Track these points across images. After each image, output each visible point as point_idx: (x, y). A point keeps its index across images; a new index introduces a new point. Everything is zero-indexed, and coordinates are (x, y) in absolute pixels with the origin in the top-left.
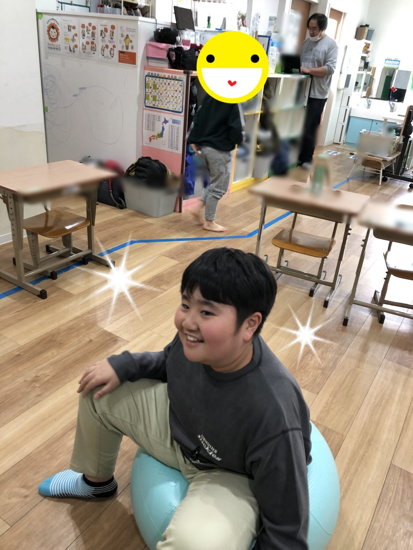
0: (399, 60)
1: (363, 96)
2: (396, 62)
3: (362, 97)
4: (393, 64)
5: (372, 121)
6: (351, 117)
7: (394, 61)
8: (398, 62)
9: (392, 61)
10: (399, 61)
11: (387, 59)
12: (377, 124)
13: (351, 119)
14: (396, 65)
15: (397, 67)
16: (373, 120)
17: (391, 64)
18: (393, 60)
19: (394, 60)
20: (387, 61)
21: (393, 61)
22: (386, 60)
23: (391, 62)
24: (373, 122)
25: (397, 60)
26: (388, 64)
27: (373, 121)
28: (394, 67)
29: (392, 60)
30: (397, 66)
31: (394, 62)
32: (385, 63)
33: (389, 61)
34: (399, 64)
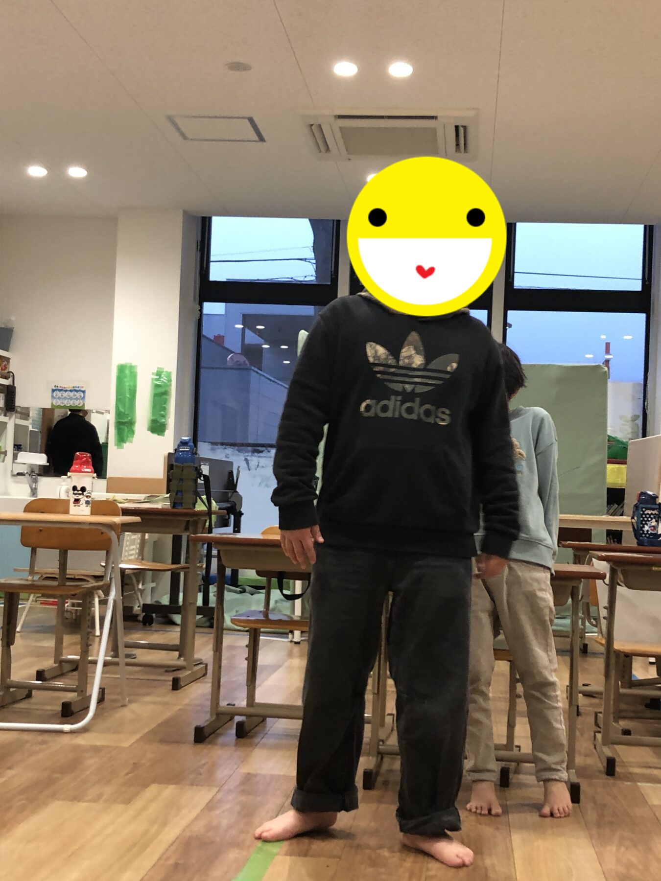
0: (83, 389)
1: (15, 473)
2: (78, 395)
3: (13, 476)
4: (71, 399)
7: (71, 391)
8: (82, 395)
9: (67, 392)
10: (84, 392)
11: (54, 388)
14: (77, 399)
15: (83, 404)
17: (65, 398)
18: (68, 389)
19: (72, 389)
20: (55, 394)
21: (70, 393)
22: (53, 391)
23: (65, 394)
25: (77, 389)
26: (59, 398)
28: (74, 404)
30: (81, 401)
31: (72, 394)
32: (53, 397)
33: (61, 392)
34: (84, 398)
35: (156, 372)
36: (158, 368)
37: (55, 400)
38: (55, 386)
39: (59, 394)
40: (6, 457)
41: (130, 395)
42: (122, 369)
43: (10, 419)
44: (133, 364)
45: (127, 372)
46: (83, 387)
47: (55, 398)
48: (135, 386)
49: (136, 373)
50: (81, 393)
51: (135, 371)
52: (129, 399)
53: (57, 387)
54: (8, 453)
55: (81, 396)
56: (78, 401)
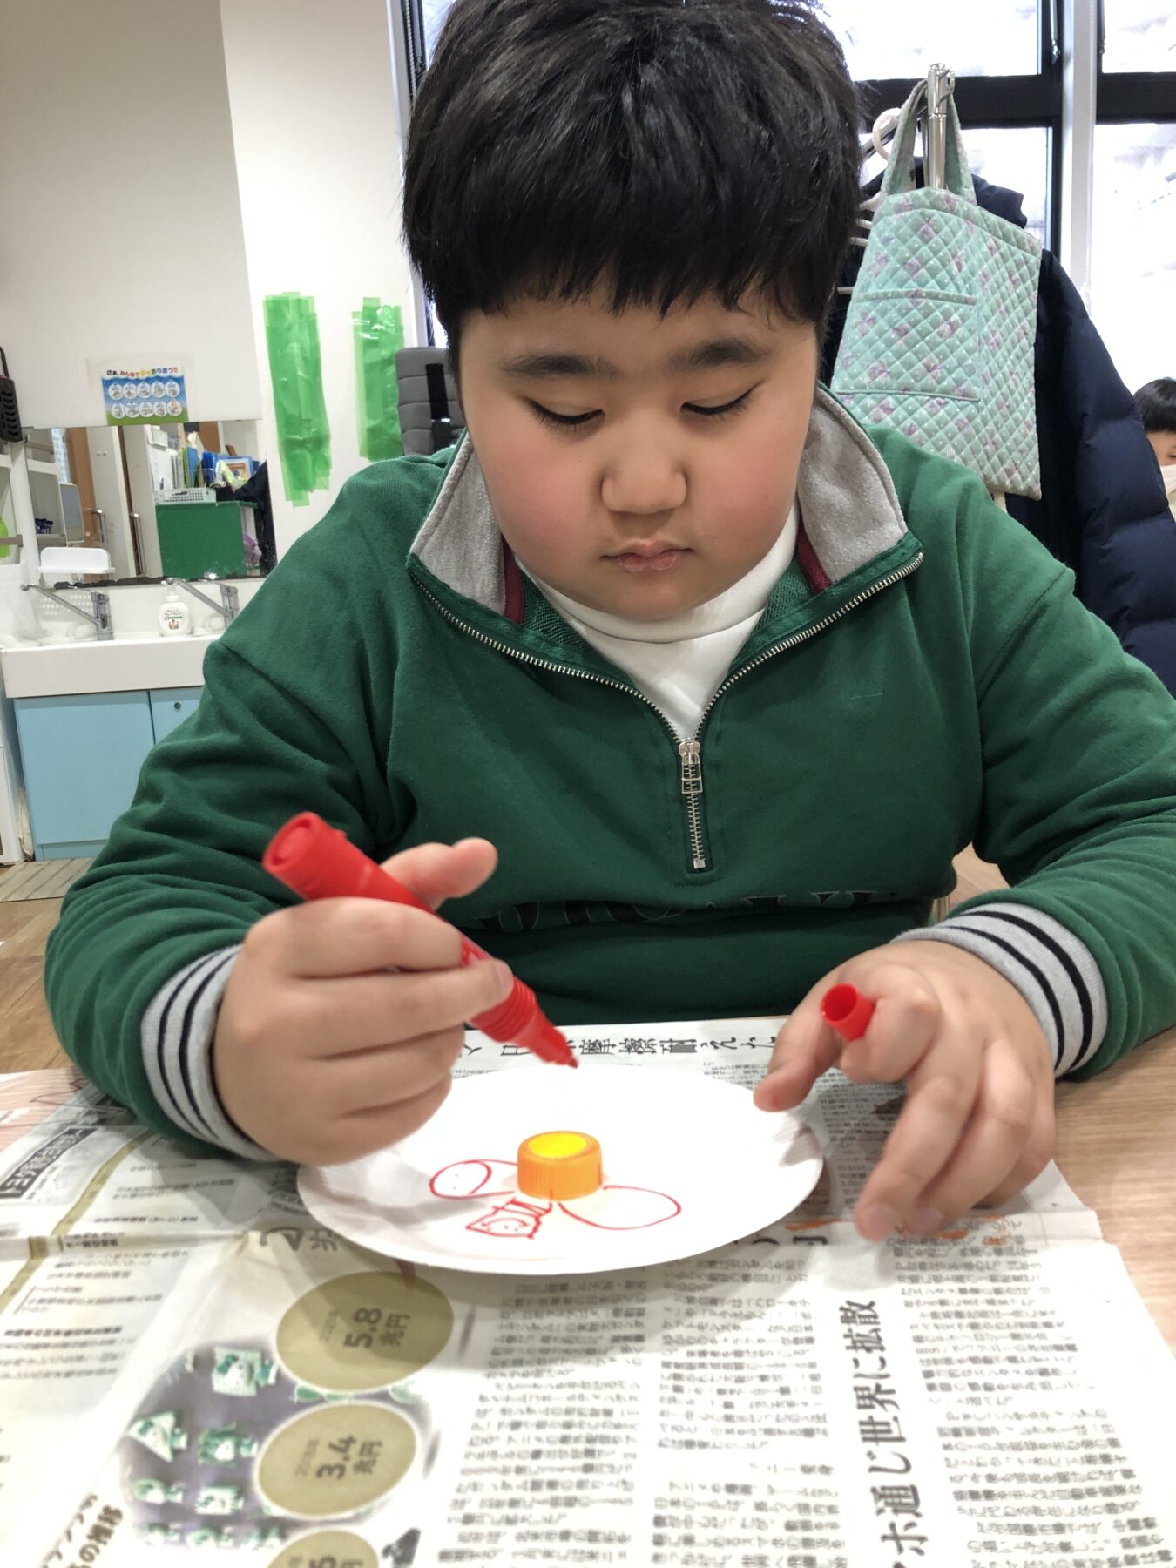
0: (176, 375)
2: (166, 388)
3: (47, 591)
4: (152, 399)
5: (145, 695)
6: (17, 704)
7: (148, 380)
8: (177, 388)
9: (140, 385)
10: (180, 380)
11: (109, 377)
12: (177, 706)
13: (22, 715)
14: (166, 399)
15: (180, 410)
16: (148, 691)
17: (138, 399)
18: (141, 377)
19: (151, 376)
20: (112, 387)
21: (147, 385)
22: (106, 383)
23: (136, 390)
24: (153, 705)
25: (162, 375)
26: (123, 400)
27: (152, 693)
28: (162, 410)
29: (138, 381)
30: (177, 403)
31: (152, 389)
32: (107, 397)
33: (126, 385)
34: (182, 395)
35: (361, 309)
36: (365, 299)
37: (114, 405)
38: (109, 373)
39: (123, 390)
40: (23, 550)
41: (307, 371)
42: (276, 308)
43: (13, 459)
44: (303, 295)
45: (291, 315)
46: (176, 369)
47: (114, 401)
48: (315, 349)
49: (315, 315)
50: (174, 383)
51: (311, 312)
52: (307, 382)
53: (115, 373)
54: (25, 542)
55: (174, 392)
56: (170, 404)
